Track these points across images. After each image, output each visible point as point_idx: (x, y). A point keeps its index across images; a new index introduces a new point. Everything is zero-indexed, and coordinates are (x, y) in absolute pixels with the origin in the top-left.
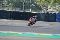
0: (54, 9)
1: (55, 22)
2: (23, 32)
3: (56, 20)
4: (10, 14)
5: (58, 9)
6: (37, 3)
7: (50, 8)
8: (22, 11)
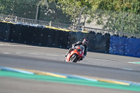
0: (99, 23)
3: (111, 48)
4: (9, 30)
6: (63, 9)
8: (36, 25)
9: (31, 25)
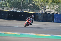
0: (52, 9)
1: (54, 22)
2: (21, 33)
5: (56, 9)
6: (35, 3)
7: (48, 8)
8: (20, 11)
9: (17, 11)
